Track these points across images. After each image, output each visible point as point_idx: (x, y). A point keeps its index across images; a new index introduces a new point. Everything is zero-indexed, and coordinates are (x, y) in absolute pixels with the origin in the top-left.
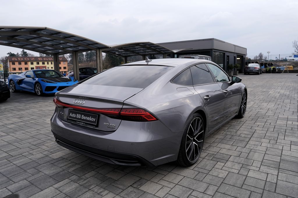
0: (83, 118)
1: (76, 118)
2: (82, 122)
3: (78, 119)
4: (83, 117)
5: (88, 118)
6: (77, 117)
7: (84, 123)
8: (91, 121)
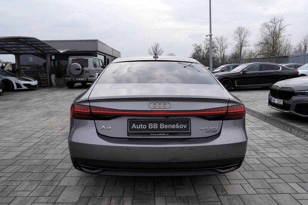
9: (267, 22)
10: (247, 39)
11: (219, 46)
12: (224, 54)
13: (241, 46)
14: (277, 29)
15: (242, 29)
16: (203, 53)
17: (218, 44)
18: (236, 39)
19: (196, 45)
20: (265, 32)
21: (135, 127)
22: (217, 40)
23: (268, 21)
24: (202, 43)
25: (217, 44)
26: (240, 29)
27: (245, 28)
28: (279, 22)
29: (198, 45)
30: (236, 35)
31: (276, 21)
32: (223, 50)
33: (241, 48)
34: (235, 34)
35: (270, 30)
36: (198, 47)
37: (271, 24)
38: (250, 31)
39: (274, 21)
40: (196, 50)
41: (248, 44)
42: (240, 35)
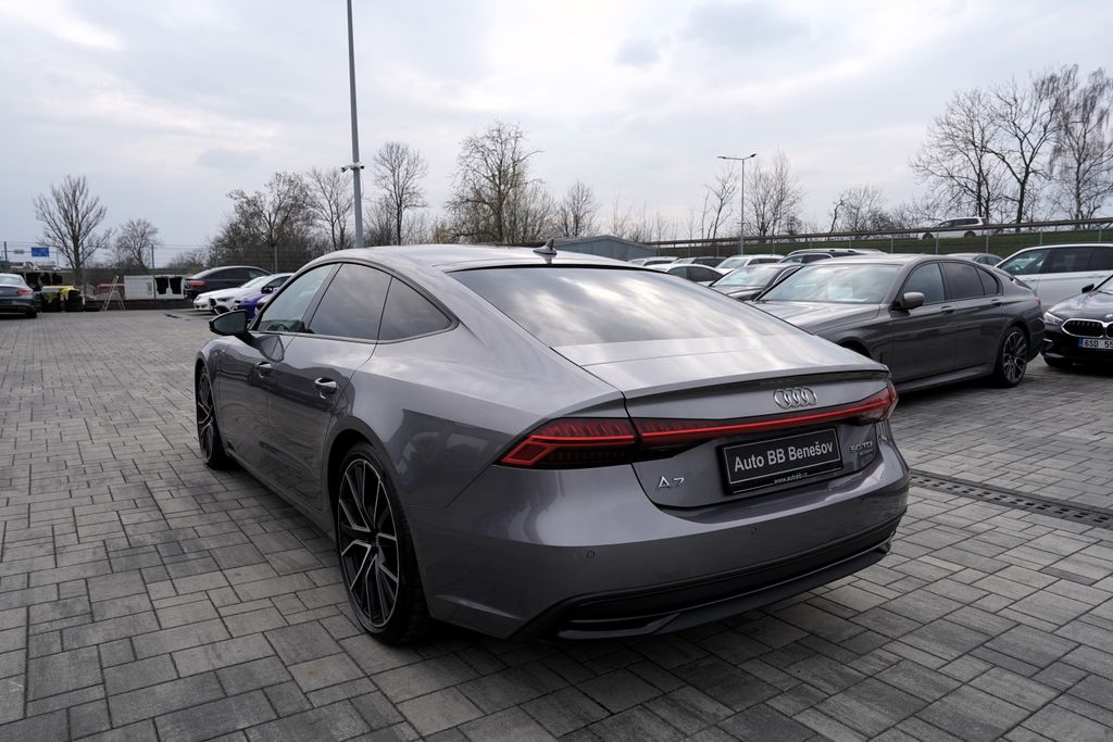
0: (793, 456)
1: (767, 468)
2: (794, 473)
3: (778, 466)
4: (795, 454)
5: (812, 451)
6: (771, 463)
7: (802, 472)
8: (822, 457)
9: (478, 136)
10: (416, 183)
11: (325, 202)
12: (342, 231)
13: (399, 206)
14: (508, 161)
15: (400, 151)
16: (269, 223)
17: (322, 195)
18: (383, 182)
19: (242, 194)
20: (475, 167)
21: (741, 466)
22: (319, 180)
23: (481, 132)
24: (265, 191)
25: (319, 194)
26: (395, 149)
27: (410, 150)
28: (513, 142)
29: (250, 195)
30: (383, 168)
31: (503, 137)
32: (338, 217)
33: (399, 213)
34: (378, 165)
35: (489, 162)
36: (248, 202)
37: (489, 144)
38: (423, 161)
39: (498, 136)
40: (244, 213)
41: (419, 200)
42: (393, 171)
